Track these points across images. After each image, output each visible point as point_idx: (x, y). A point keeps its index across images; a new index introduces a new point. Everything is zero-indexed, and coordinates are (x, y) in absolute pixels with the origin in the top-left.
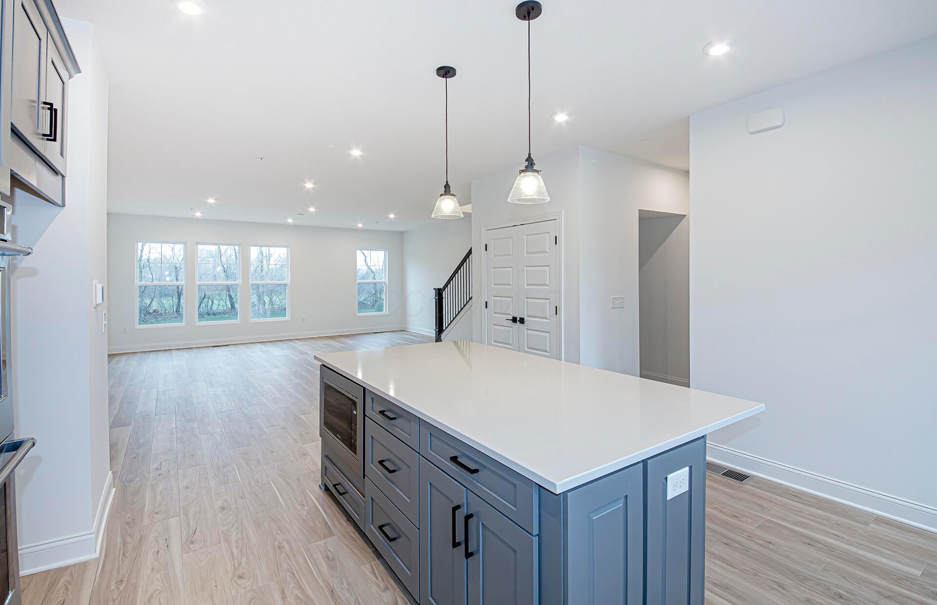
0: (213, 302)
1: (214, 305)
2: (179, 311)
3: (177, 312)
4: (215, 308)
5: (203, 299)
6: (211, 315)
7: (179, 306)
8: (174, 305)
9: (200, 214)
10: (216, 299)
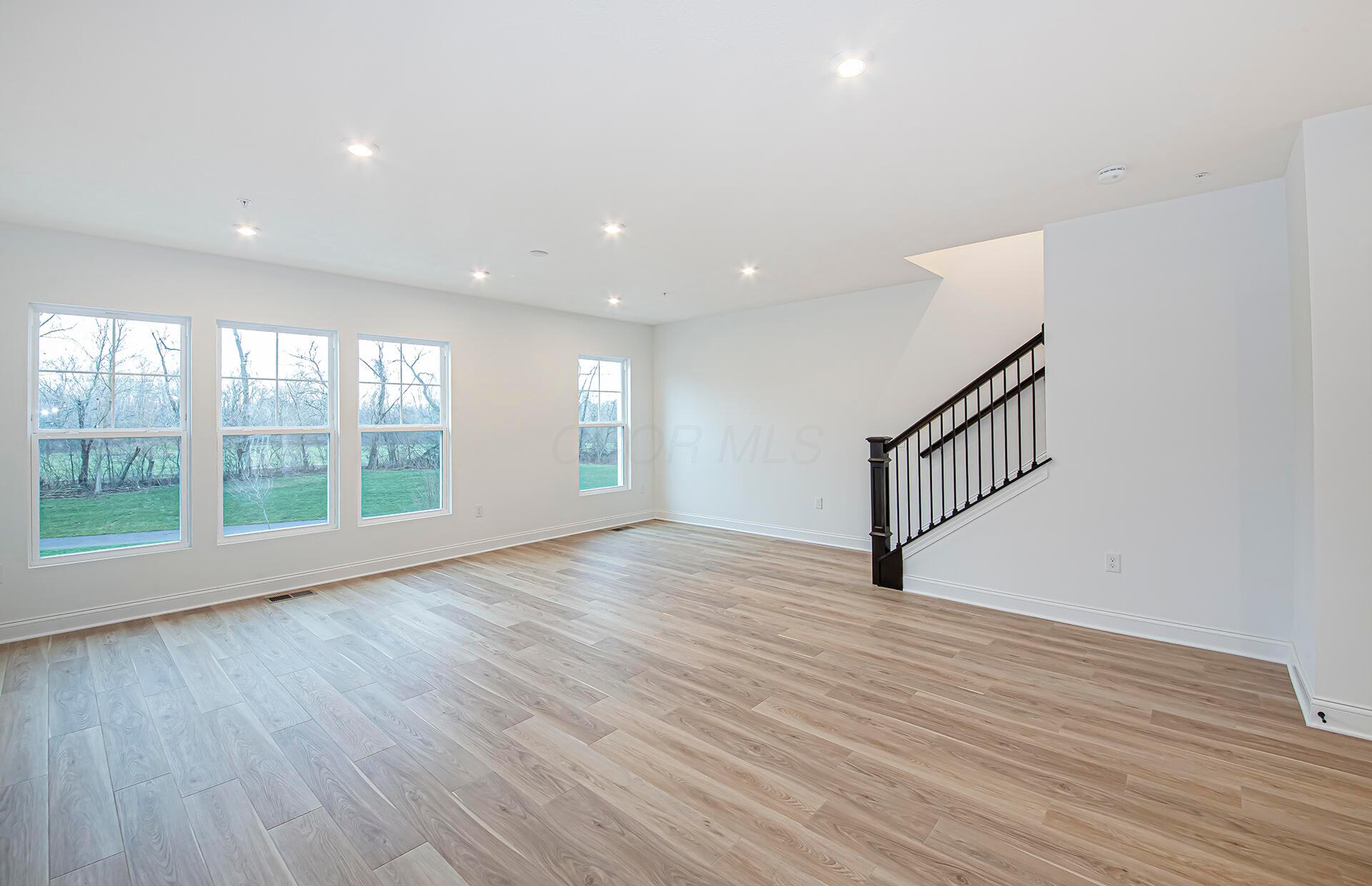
0: (152, 463)
1: (154, 468)
2: (85, 480)
3: (80, 481)
4: (156, 472)
5: (134, 459)
6: (150, 485)
7: (86, 472)
8: (75, 468)
10: (159, 457)
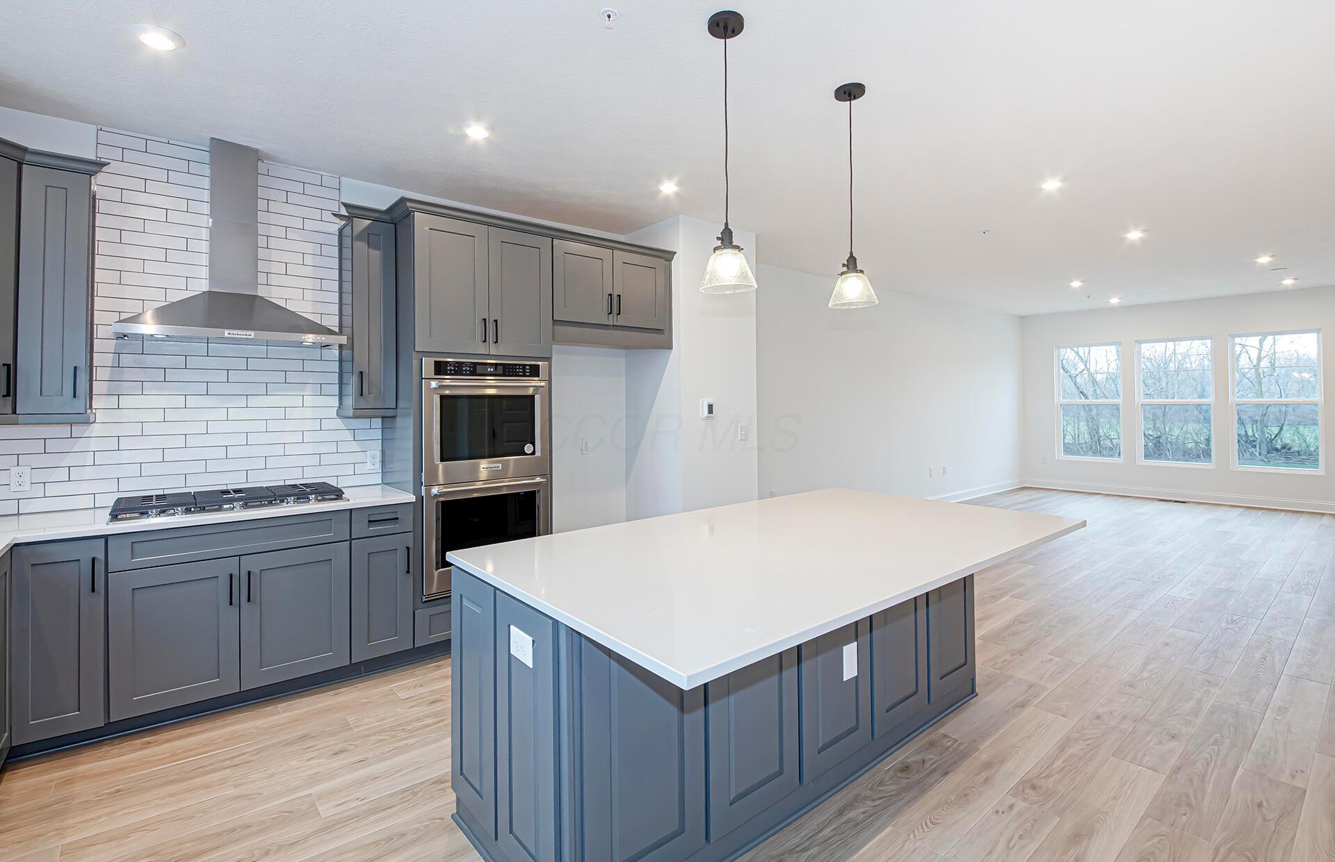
9: (1118, 300)
